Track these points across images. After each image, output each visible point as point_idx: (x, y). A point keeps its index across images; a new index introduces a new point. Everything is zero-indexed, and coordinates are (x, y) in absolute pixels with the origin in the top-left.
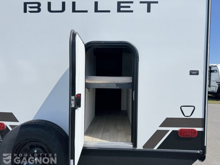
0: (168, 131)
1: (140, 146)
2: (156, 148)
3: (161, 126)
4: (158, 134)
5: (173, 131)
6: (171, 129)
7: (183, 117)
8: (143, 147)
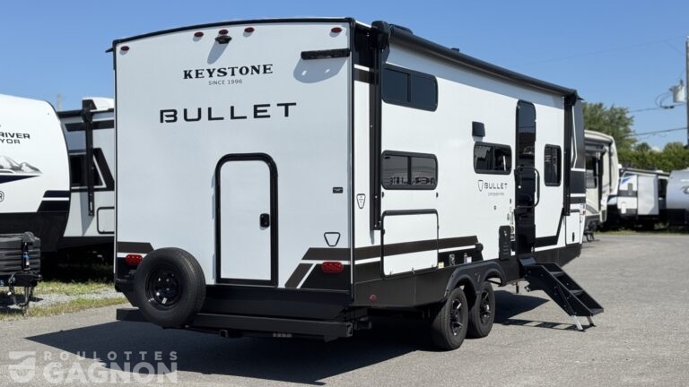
0: (312, 265)
1: (282, 284)
2: (299, 287)
3: (304, 258)
4: (301, 269)
5: (318, 266)
6: (315, 263)
7: (327, 247)
8: (286, 285)
